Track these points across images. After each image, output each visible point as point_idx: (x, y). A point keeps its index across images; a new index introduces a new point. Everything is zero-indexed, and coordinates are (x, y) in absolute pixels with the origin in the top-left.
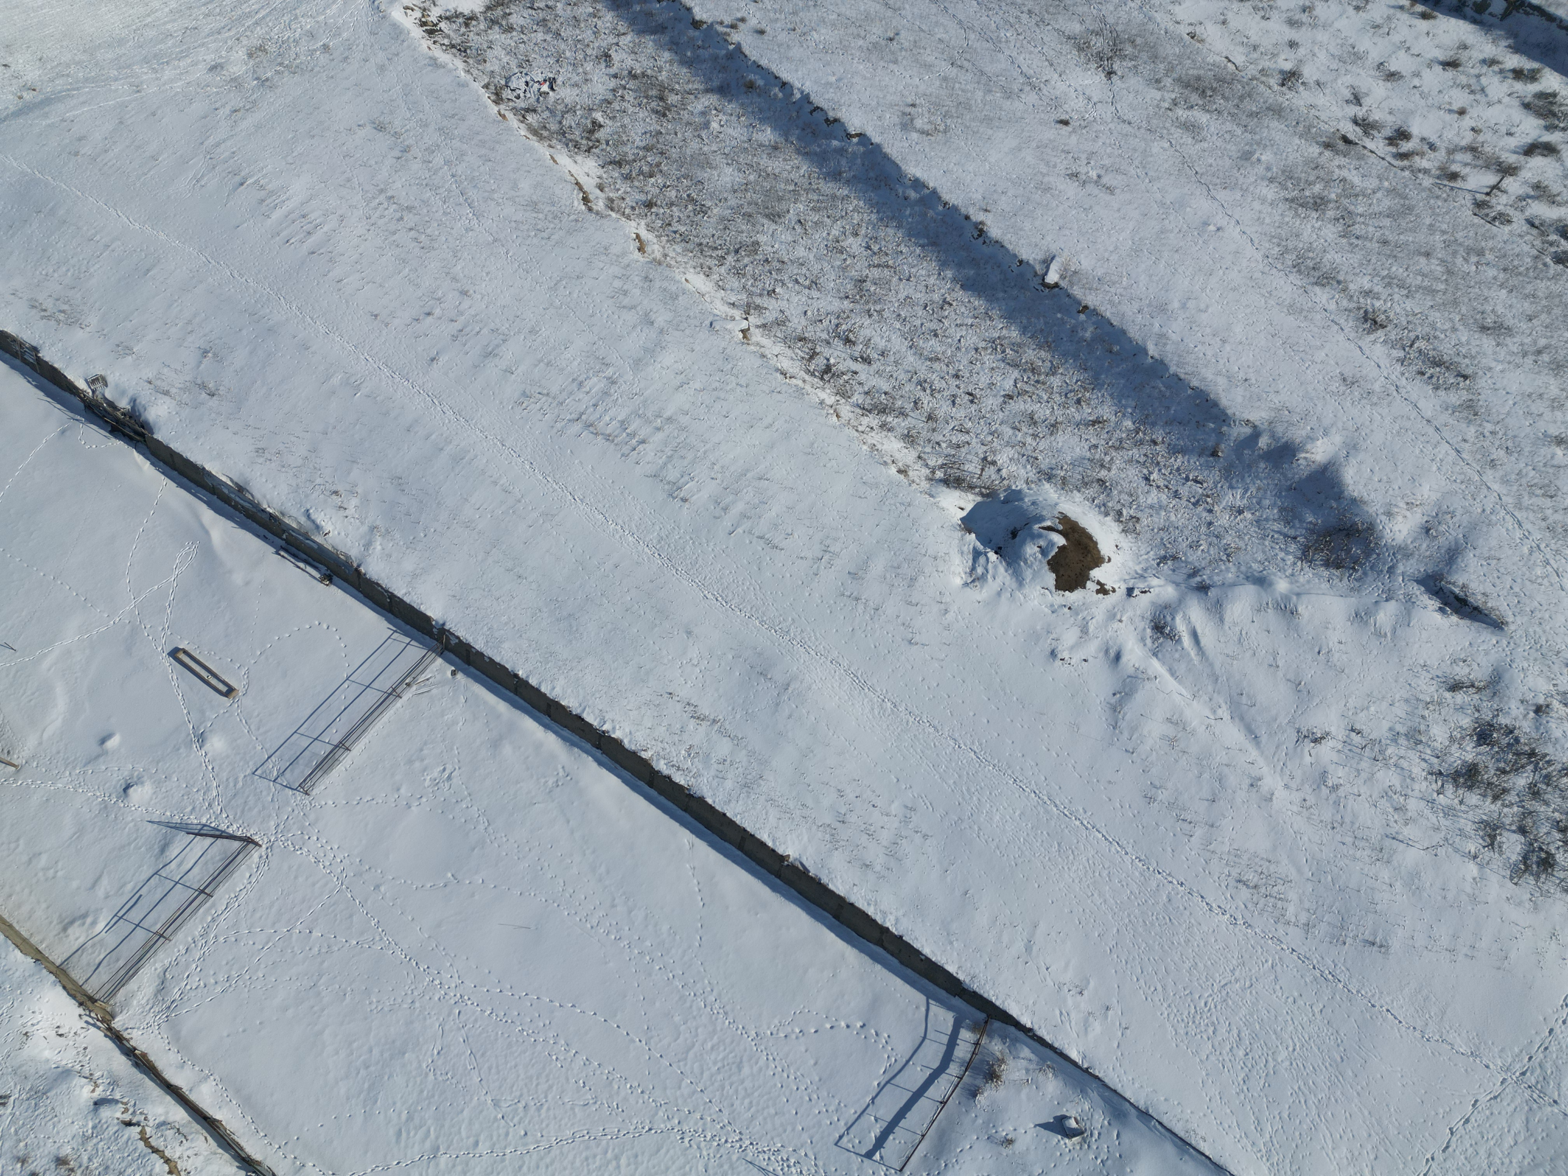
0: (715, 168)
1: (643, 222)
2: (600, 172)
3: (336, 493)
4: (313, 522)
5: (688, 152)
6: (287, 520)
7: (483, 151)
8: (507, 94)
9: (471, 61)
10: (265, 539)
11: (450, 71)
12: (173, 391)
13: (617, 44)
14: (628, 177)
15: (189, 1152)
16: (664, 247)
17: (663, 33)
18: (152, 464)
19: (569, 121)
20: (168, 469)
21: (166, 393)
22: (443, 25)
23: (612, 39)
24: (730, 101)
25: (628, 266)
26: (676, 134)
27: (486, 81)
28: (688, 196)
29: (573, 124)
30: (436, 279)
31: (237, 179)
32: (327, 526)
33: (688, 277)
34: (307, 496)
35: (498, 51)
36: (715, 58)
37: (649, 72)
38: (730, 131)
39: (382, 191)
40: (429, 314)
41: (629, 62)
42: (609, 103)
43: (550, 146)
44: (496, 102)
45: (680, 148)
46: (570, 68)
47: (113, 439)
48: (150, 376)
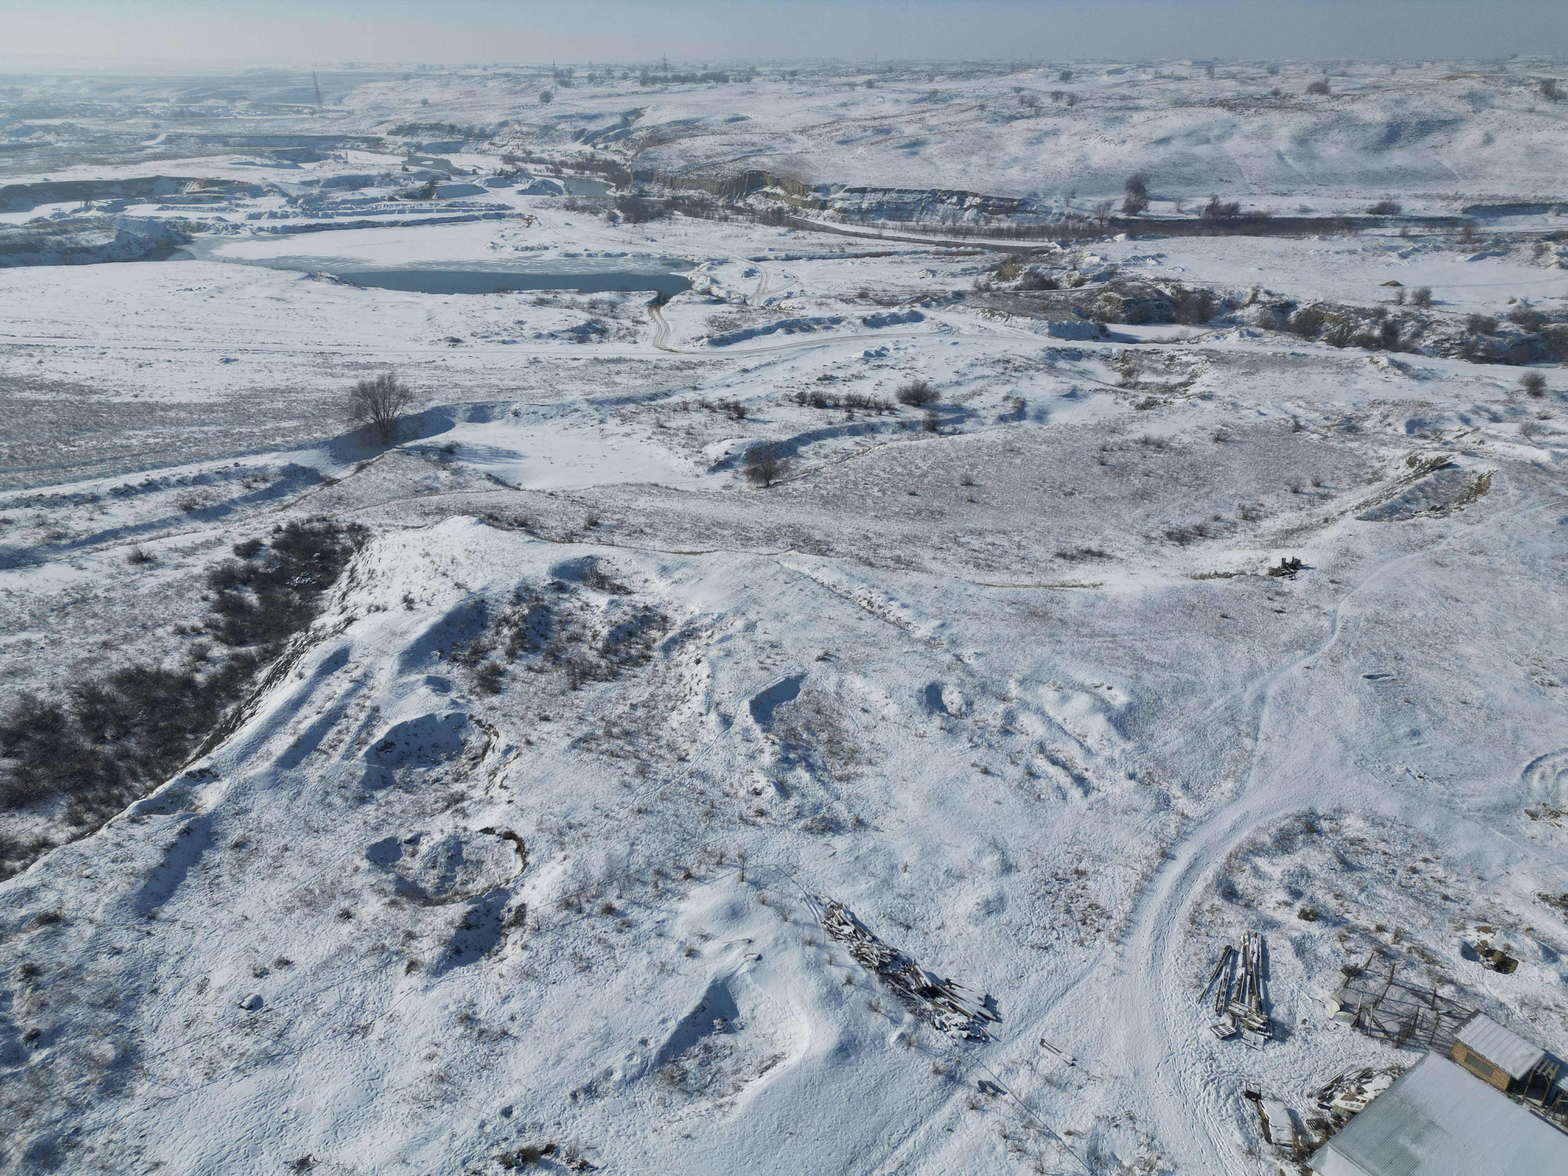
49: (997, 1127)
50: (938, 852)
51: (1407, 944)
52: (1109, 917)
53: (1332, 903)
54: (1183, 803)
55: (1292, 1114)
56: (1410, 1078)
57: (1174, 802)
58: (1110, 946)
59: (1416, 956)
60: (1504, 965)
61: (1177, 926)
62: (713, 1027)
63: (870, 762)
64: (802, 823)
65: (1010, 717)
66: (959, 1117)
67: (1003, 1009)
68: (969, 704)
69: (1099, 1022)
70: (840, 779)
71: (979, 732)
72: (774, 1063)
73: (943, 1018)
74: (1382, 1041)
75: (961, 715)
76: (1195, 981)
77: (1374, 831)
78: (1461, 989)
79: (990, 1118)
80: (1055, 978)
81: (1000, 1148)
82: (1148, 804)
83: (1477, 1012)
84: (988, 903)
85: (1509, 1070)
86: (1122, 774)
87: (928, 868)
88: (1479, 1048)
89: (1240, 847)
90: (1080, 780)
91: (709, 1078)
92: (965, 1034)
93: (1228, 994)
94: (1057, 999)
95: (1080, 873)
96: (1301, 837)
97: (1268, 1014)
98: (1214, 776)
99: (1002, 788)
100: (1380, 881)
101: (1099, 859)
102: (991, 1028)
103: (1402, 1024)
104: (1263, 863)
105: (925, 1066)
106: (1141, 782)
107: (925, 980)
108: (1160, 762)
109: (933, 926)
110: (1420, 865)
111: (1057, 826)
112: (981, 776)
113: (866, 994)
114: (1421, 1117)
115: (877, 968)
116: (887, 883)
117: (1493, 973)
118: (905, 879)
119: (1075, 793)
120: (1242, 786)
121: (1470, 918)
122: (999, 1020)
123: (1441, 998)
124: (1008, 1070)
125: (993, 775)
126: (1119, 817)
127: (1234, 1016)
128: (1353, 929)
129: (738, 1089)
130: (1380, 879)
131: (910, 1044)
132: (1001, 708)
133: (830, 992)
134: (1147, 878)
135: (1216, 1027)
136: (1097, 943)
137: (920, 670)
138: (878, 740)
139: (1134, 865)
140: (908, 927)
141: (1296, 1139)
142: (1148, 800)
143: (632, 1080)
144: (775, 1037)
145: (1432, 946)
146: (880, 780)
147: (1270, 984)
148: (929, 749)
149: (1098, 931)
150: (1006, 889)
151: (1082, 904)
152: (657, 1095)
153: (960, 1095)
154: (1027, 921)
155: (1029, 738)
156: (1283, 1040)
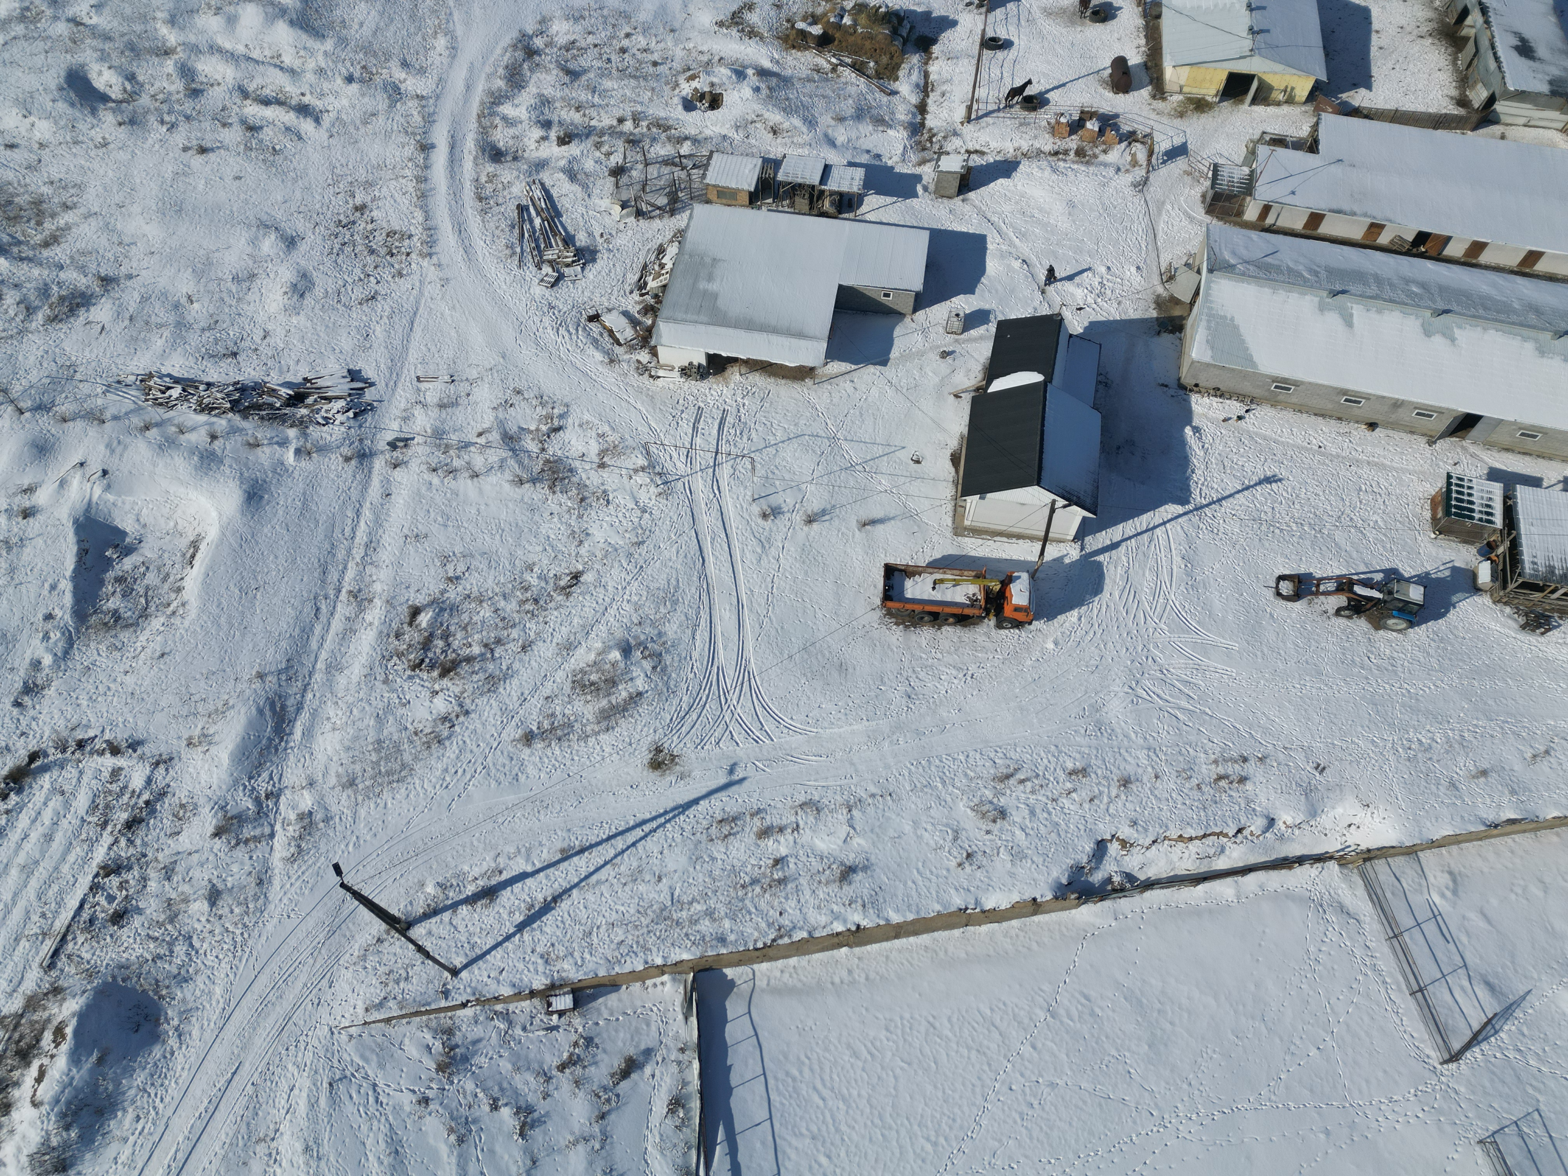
15: (1186, 855)
49: (424, 467)
50: (211, 264)
51: (644, 124)
52: (410, 237)
53: (576, 117)
54: (412, 84)
55: (626, 314)
56: (689, 235)
57: (403, 87)
58: (425, 263)
59: (654, 130)
60: (715, 102)
61: (470, 211)
62: (110, 560)
63: (66, 207)
64: (40, 317)
65: (186, 72)
66: (388, 481)
67: (369, 372)
68: (131, 78)
69: (453, 333)
70: (46, 244)
71: (165, 107)
72: (196, 549)
73: (323, 413)
74: (660, 217)
75: (131, 97)
76: (508, 252)
77: (578, 28)
78: (695, 141)
79: (414, 465)
80: (396, 319)
81: (436, 481)
82: (381, 102)
83: (712, 152)
84: (294, 286)
85: (746, 187)
86: (339, 81)
87: (213, 286)
88: (722, 183)
89: (482, 103)
90: (303, 110)
91: (143, 600)
92: (351, 414)
93: (538, 247)
94: (409, 336)
95: (361, 209)
96: (525, 66)
97: (574, 245)
98: (424, 39)
99: (231, 160)
100: (602, 76)
101: (369, 185)
102: (369, 395)
103: (668, 195)
104: (506, 109)
105: (335, 461)
106: (362, 81)
107: (284, 392)
108: (367, 49)
109: (257, 339)
110: (625, 43)
111: (311, 172)
112: (200, 159)
113: (238, 438)
114: (708, 260)
115: (232, 409)
116: (182, 326)
117: (710, 113)
118: (198, 311)
119: (307, 126)
120: (454, 38)
121: (679, 73)
122: (372, 384)
123: (685, 156)
124: (405, 419)
125: (212, 150)
126: (362, 130)
127: (551, 263)
128: (602, 134)
129: (179, 590)
130: (604, 74)
131: (309, 453)
132: (169, 66)
133: (202, 457)
134: (421, 180)
135: (542, 280)
136: (414, 266)
137: (39, 60)
138: (56, 176)
139: (403, 173)
140: (235, 354)
141: (636, 331)
142: (379, 98)
143: (66, 653)
144: (180, 527)
145: (662, 114)
146: (93, 221)
147: (563, 219)
148: (123, 156)
149: (408, 254)
150: (303, 263)
151: (380, 237)
152: (103, 648)
153: (379, 464)
154: (340, 282)
155: (223, 87)
156: (594, 260)
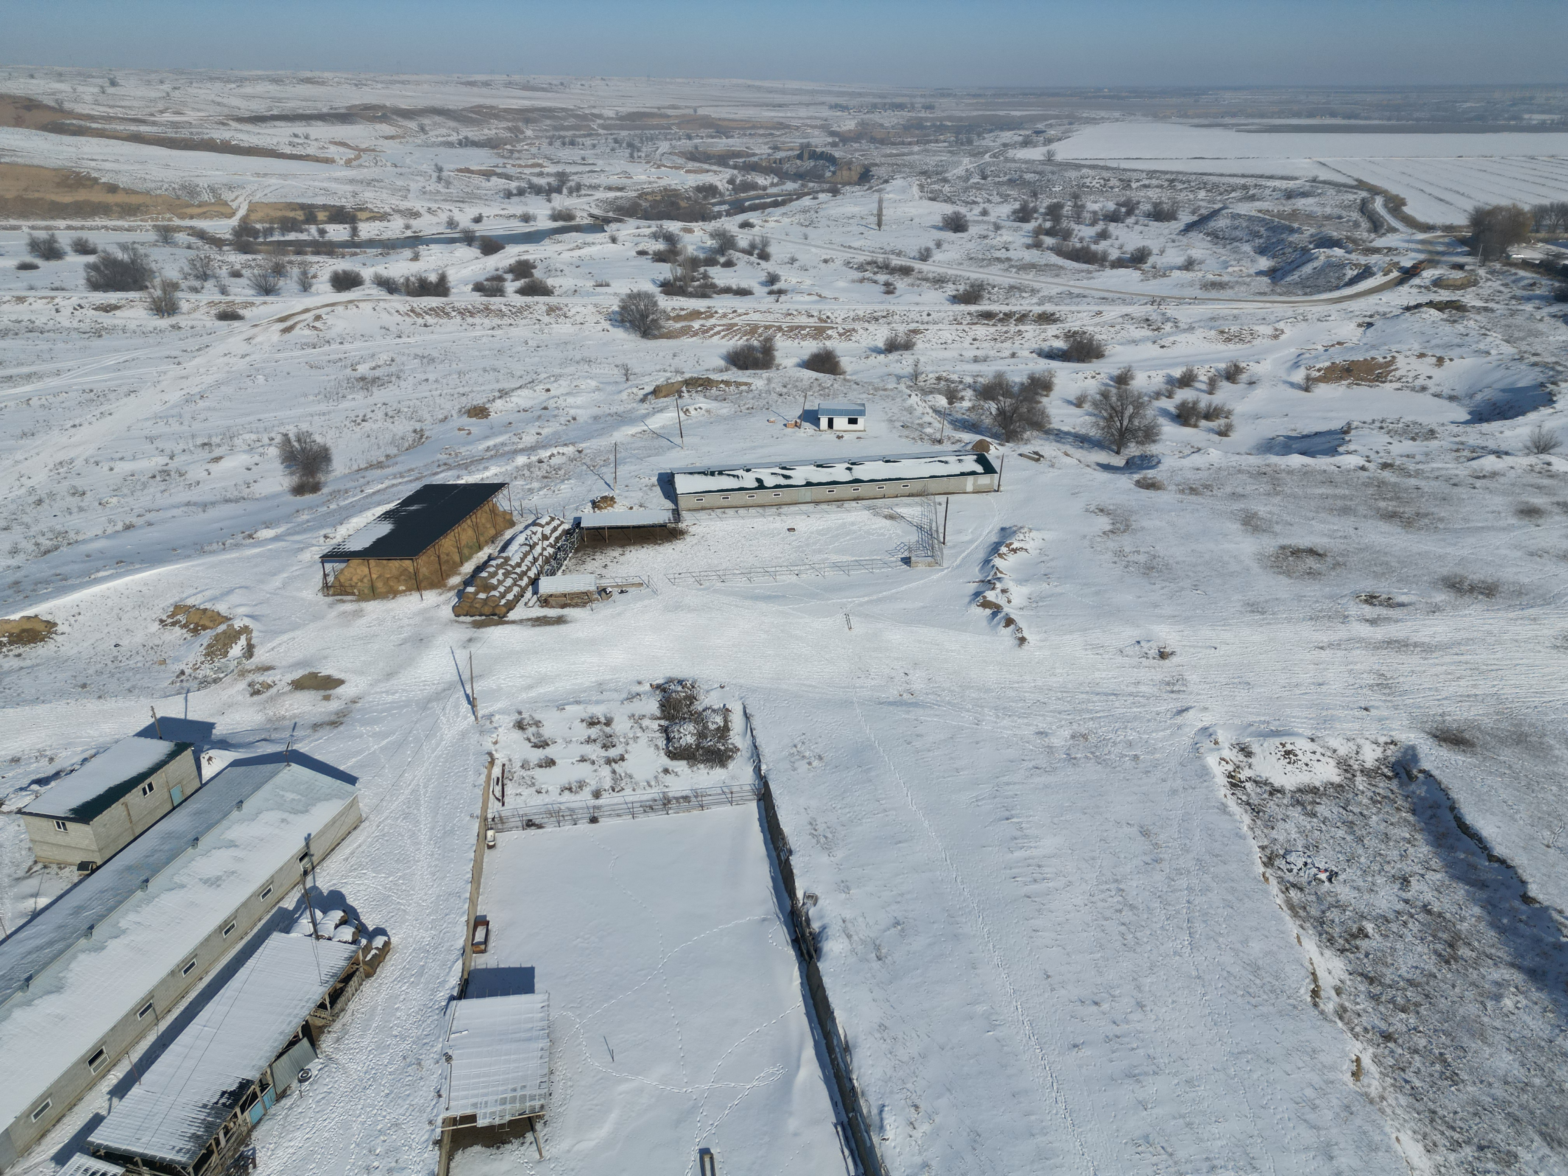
0: (1490, 1045)
1: (1371, 1050)
2: (1346, 977)
3: (916, 1107)
4: (882, 1120)
5: (1461, 1011)
6: (862, 1102)
7: (1230, 897)
8: (1280, 862)
9: (1259, 822)
10: (835, 1105)
11: (1236, 821)
12: (855, 938)
13: (1423, 876)
14: (1375, 998)
16: (1384, 1089)
17: (1481, 889)
18: (802, 984)
19: (1333, 915)
20: (809, 994)
21: (849, 936)
22: (1248, 785)
23: (1418, 869)
24: (1539, 989)
25: (1332, 1082)
26: (1454, 986)
27: (1265, 843)
28: (1441, 1054)
29: (1337, 920)
30: (1121, 978)
31: (1007, 814)
32: (890, 1133)
33: (1402, 1137)
34: (891, 1092)
35: (1290, 826)
36: (1538, 941)
37: (1448, 916)
38: (1528, 1019)
39: (1116, 881)
40: (1096, 1003)
41: (1429, 896)
42: (1387, 921)
43: (1302, 927)
44: (1265, 865)
45: (1453, 1002)
46: (1359, 873)
47: (790, 947)
48: (848, 917)
